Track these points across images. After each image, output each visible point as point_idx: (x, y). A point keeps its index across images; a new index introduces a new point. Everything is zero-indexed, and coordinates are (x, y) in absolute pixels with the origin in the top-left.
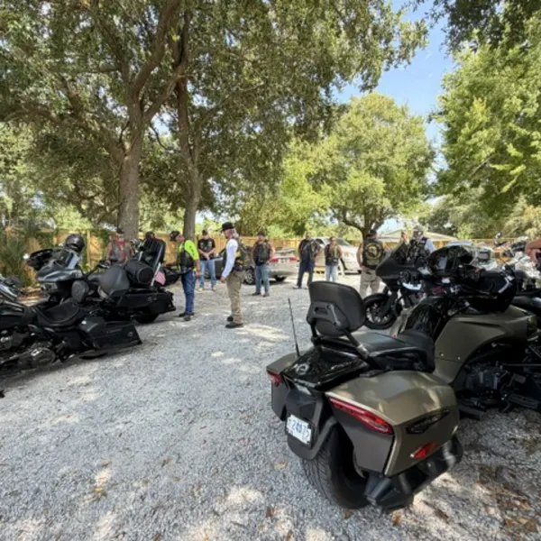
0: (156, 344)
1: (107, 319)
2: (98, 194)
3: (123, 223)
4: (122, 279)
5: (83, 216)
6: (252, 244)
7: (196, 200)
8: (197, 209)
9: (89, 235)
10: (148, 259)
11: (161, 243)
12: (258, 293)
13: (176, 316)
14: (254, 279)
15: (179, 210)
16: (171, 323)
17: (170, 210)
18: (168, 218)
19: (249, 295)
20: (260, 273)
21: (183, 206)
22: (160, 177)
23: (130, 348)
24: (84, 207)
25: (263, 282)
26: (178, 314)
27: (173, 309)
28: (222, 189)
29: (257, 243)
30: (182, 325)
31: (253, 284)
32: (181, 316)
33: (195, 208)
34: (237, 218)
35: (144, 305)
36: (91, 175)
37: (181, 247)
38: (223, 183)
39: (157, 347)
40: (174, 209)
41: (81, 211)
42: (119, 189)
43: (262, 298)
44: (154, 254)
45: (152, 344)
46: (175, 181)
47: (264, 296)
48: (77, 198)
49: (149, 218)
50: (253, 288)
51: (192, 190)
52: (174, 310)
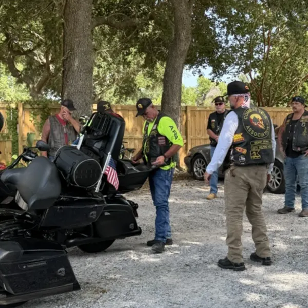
0: (104, 292)
1: (25, 245)
2: (38, 46)
3: (70, 90)
4: (50, 180)
5: (20, 81)
6: (280, 121)
7: (184, 46)
8: (187, 62)
9: (21, 109)
10: (98, 145)
11: (118, 121)
12: (288, 209)
13: (142, 245)
14: (282, 181)
15: (158, 65)
16: (133, 256)
17: (144, 66)
18: (141, 80)
19: (273, 212)
20: (295, 171)
21: (163, 58)
22: (128, 13)
23: (63, 296)
24: (20, 67)
25: (299, 188)
26: (146, 241)
27: (137, 231)
28: (229, 27)
29: (290, 117)
30: (150, 259)
31: (279, 191)
32: (150, 244)
33: (182, 60)
34: (255, 74)
35: (85, 224)
36: (27, 17)
37: (151, 126)
38: (229, 16)
39: (105, 296)
40: (150, 63)
41: (15, 73)
42: (64, 36)
43: (297, 219)
44: (107, 138)
45: (97, 292)
46: (151, 18)
47: (301, 215)
48: (8, 54)
49: (113, 80)
50: (279, 200)
51: (177, 30)
52: (139, 233)
